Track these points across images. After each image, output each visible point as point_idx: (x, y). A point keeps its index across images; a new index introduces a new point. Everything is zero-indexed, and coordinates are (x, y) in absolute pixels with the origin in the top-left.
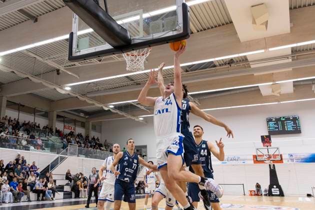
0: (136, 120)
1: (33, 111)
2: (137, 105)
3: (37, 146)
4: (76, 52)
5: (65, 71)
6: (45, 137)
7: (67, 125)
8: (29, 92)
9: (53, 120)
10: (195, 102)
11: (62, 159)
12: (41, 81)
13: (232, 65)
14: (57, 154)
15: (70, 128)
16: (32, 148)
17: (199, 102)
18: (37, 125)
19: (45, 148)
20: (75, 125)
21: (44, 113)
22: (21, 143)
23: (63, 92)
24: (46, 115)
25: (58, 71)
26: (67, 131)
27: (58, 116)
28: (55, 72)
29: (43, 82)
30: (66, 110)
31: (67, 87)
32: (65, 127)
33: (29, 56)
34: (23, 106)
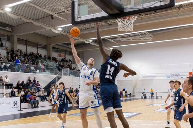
0: (108, 49)
1: (36, 45)
2: (109, 40)
3: (41, 70)
4: (78, 18)
5: (57, 16)
6: (46, 63)
7: (60, 54)
8: (33, 32)
9: (50, 51)
10: (150, 36)
11: (59, 78)
12: (41, 25)
13: (181, 9)
14: (55, 75)
15: (62, 56)
16: (38, 71)
17: (154, 36)
18: (40, 55)
19: (47, 71)
20: (65, 53)
21: (43, 46)
22: (30, 68)
23: (56, 32)
24: (45, 47)
25: (52, 16)
26: (60, 58)
27: (53, 48)
28: (50, 17)
29: (42, 25)
30: (59, 44)
31: (59, 28)
32: (58, 55)
33: (31, 6)
34: (29, 41)
